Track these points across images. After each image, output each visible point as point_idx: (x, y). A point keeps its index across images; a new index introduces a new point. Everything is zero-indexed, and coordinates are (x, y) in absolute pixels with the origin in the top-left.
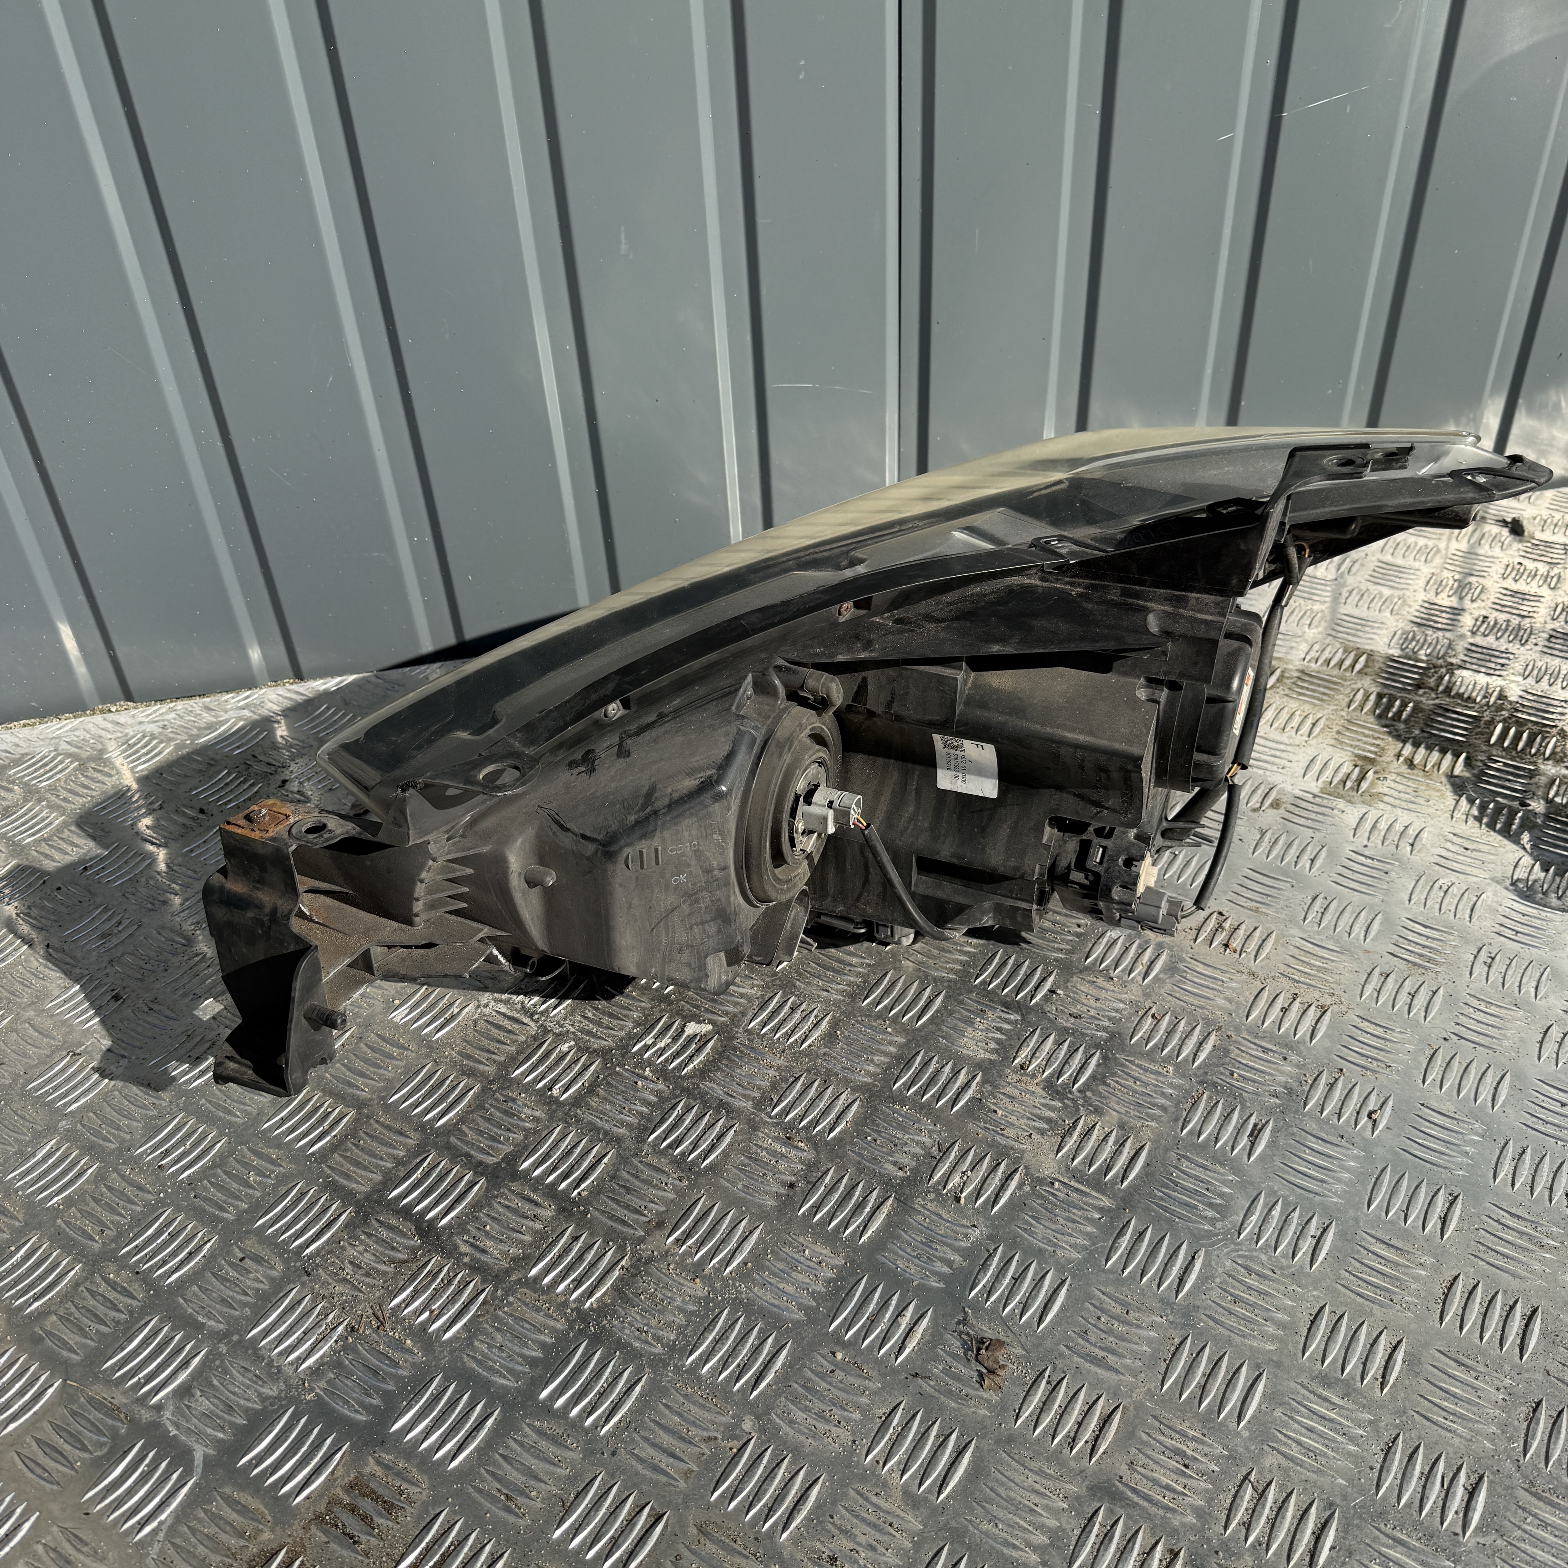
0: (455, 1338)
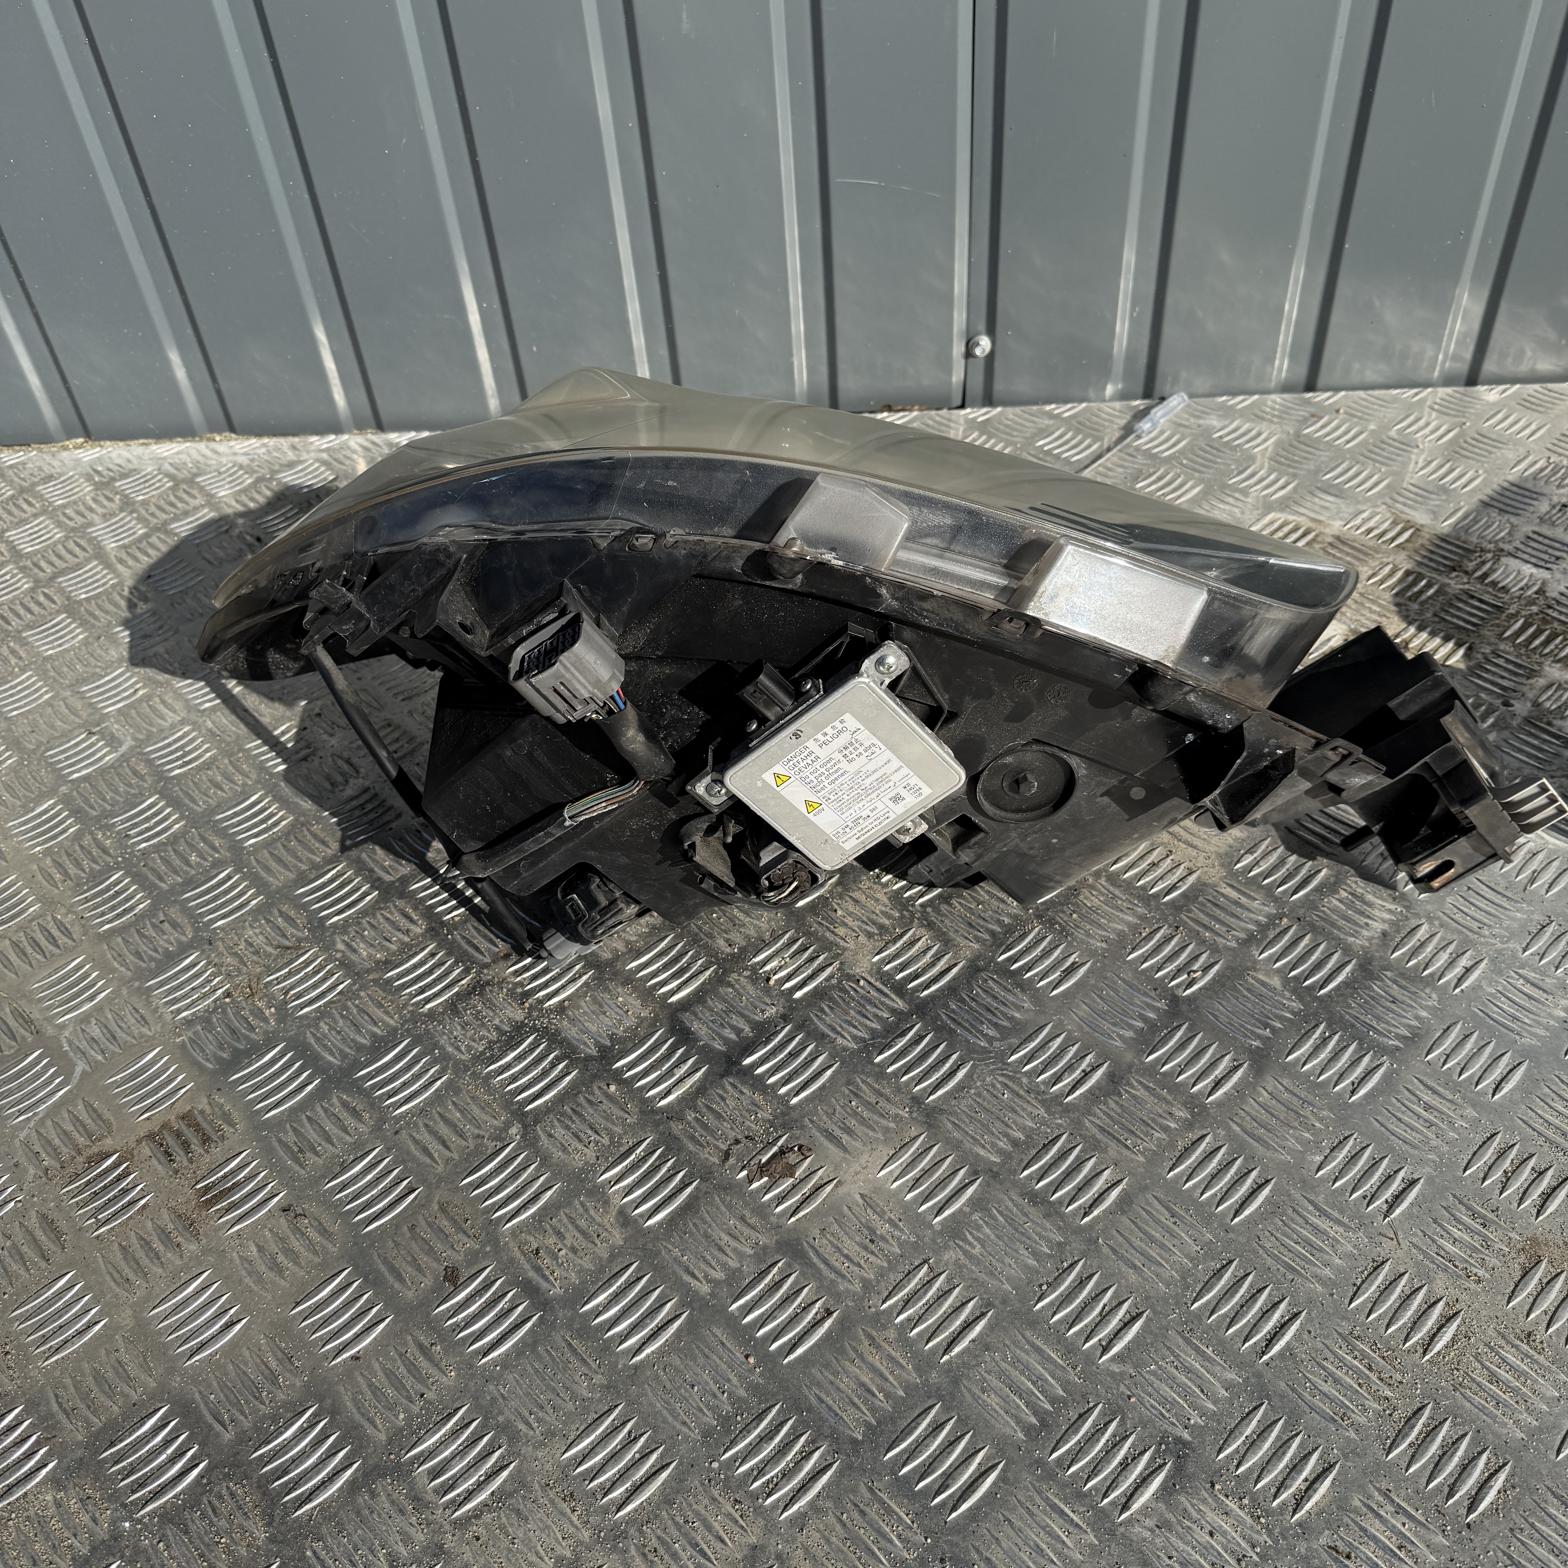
0: (306, 1016)
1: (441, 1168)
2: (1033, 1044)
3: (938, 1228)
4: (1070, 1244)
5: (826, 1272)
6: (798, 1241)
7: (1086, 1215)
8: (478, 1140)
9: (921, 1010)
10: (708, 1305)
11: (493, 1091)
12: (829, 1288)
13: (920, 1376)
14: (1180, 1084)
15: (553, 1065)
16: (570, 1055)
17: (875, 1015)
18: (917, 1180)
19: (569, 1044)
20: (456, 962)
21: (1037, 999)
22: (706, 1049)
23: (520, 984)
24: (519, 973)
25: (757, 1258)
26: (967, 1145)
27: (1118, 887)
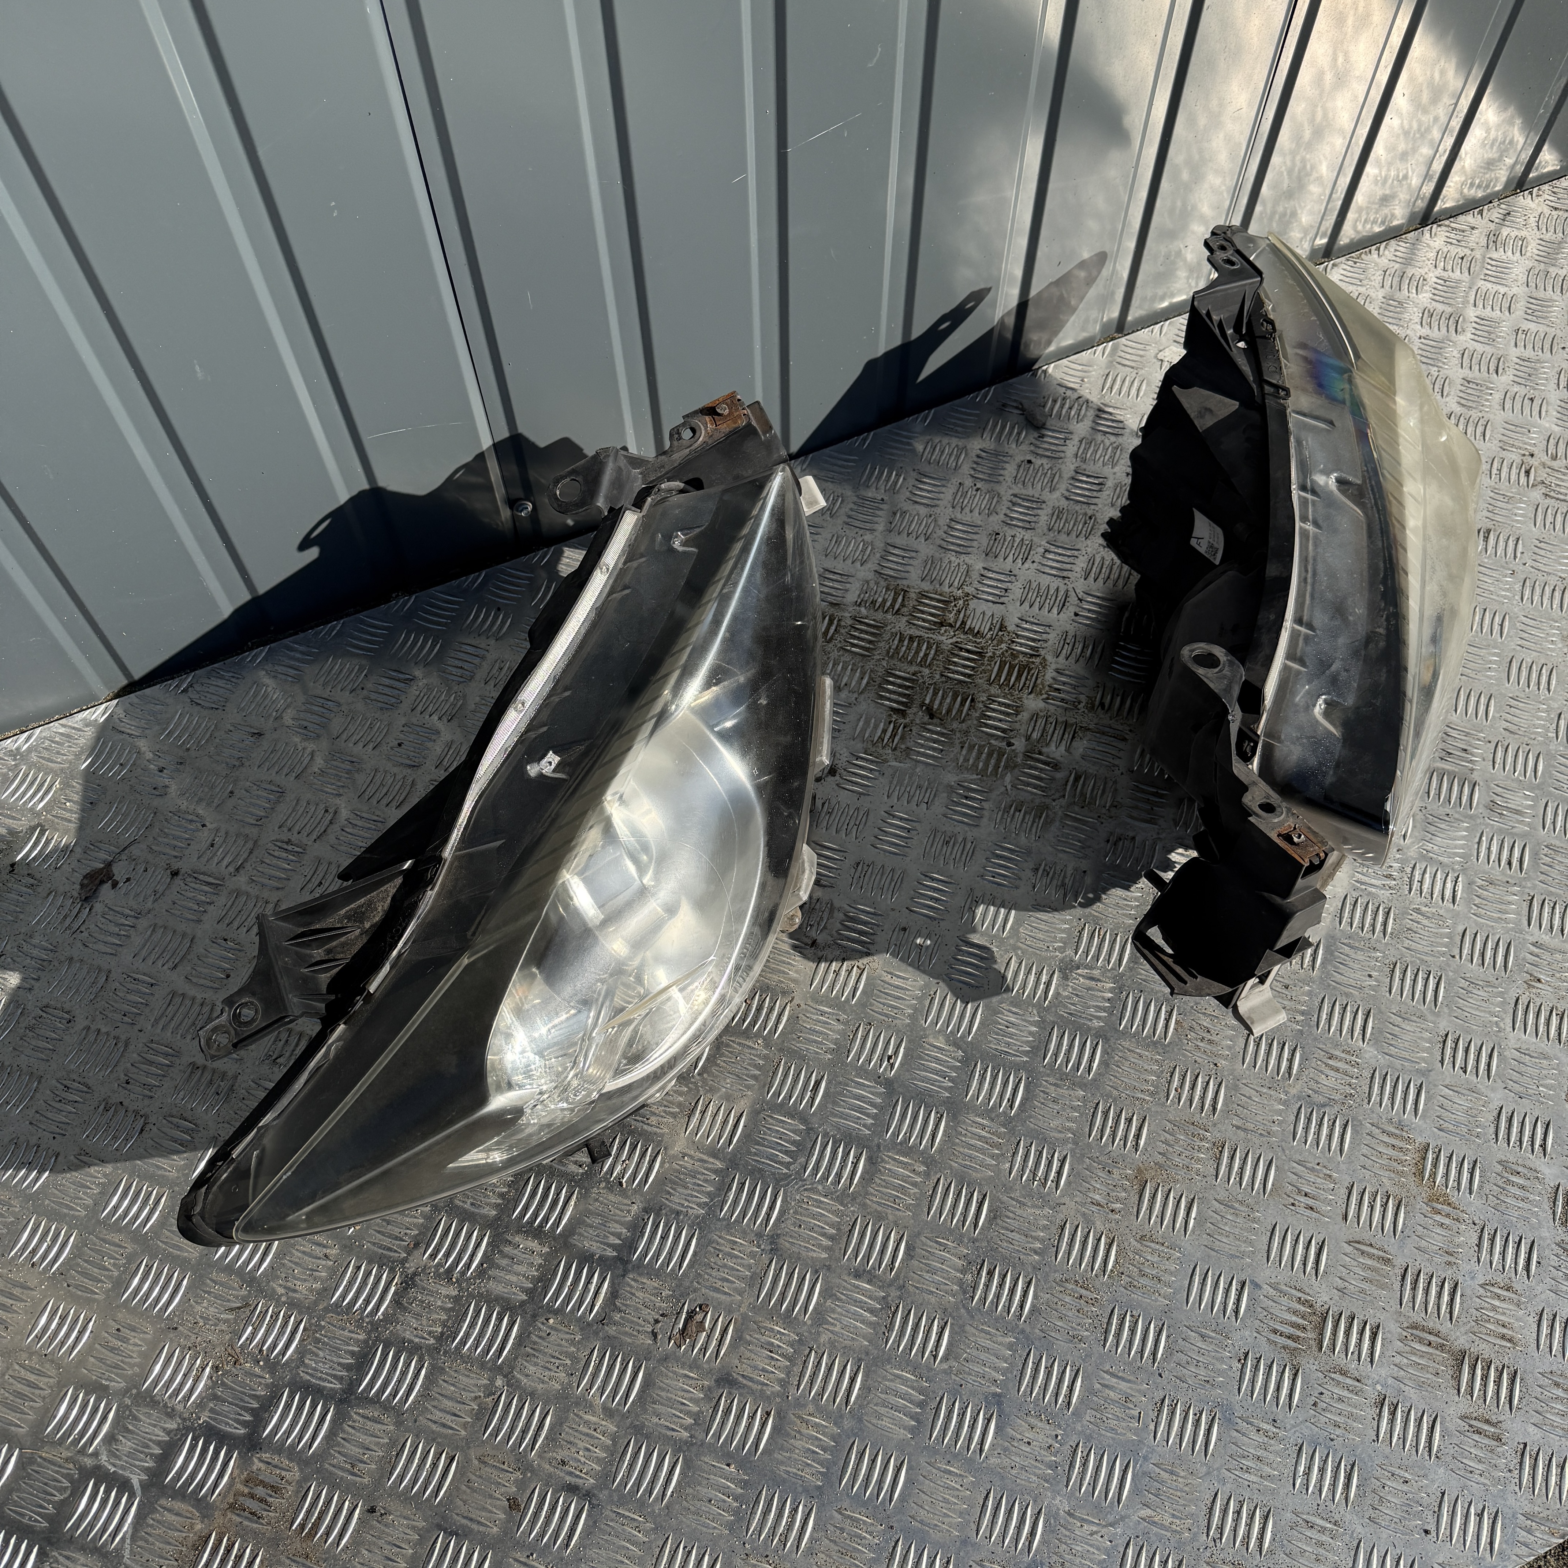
1: (463, 1433)
2: (815, 1157)
3: (809, 1322)
4: (889, 1295)
5: (755, 1386)
6: (729, 1374)
7: (892, 1270)
8: (478, 1401)
9: (734, 1163)
10: (692, 1444)
11: (468, 1359)
12: (761, 1397)
13: (839, 1428)
14: (912, 1147)
15: (500, 1320)
16: (508, 1307)
17: (706, 1181)
18: (783, 1294)
19: (502, 1298)
20: (380, 1267)
21: (804, 1120)
22: (602, 1260)
23: (440, 1265)
24: (433, 1256)
25: (708, 1398)
26: (804, 1254)
27: (821, 1003)
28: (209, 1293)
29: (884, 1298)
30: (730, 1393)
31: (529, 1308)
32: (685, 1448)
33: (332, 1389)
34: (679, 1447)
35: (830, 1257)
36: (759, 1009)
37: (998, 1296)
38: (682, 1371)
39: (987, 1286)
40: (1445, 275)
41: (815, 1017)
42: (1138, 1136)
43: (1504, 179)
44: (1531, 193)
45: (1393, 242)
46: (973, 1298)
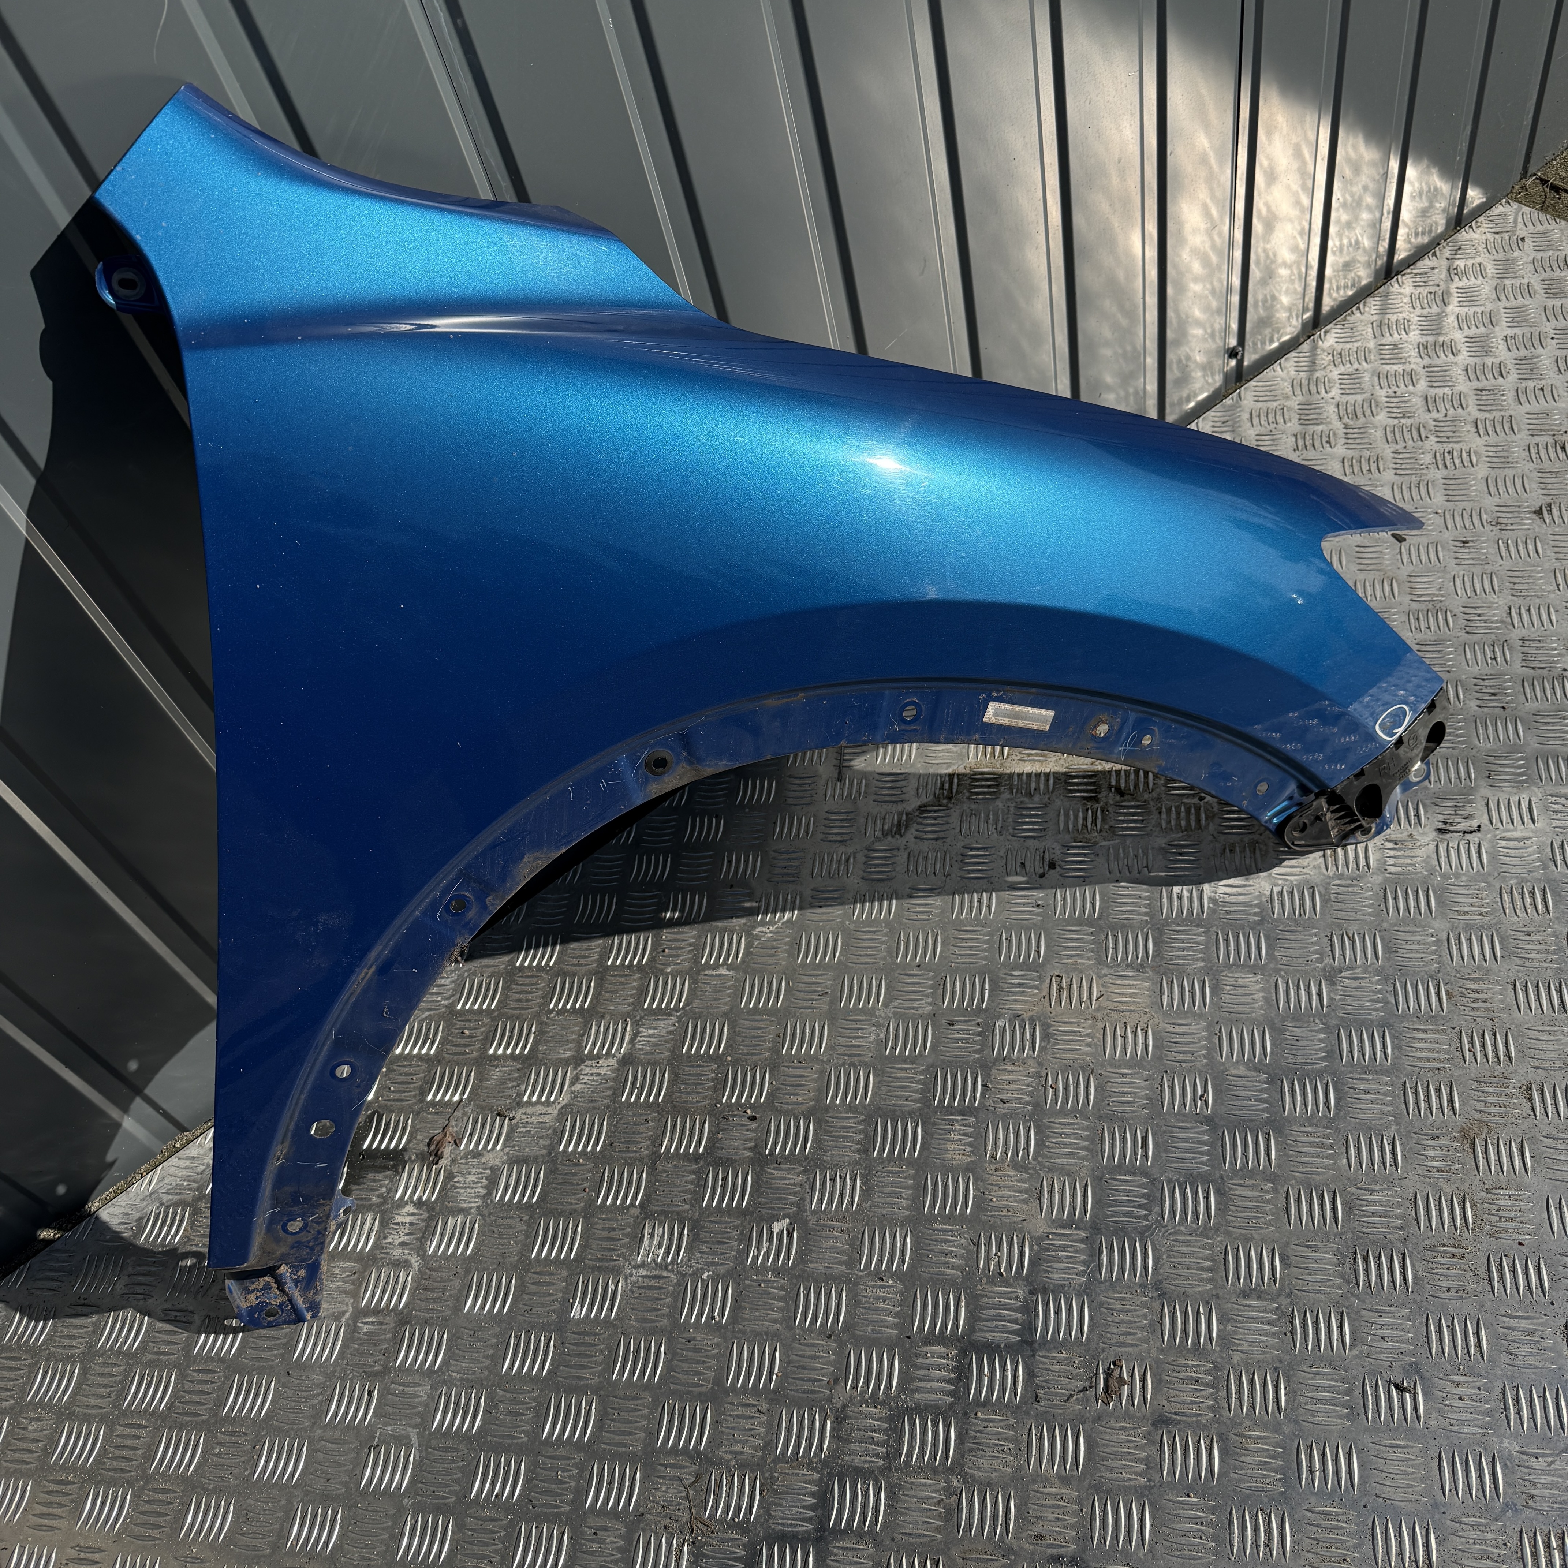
1: (939, 1536)
2: (1167, 1203)
3: (1218, 1349)
4: (1281, 1305)
5: (1189, 1420)
6: (1161, 1415)
7: (1275, 1281)
8: (942, 1505)
9: (1095, 1228)
10: (1152, 1487)
11: (919, 1470)
12: (1199, 1428)
13: (1280, 1434)
14: (1253, 1169)
15: (935, 1426)
16: (939, 1413)
17: (1076, 1252)
18: (1185, 1332)
19: (931, 1406)
20: (810, 1409)
21: (1145, 1173)
22: (1009, 1347)
23: (864, 1391)
24: (855, 1387)
25: (1151, 1442)
26: (1190, 1290)
27: (1120, 1067)
28: (663, 1477)
29: (1277, 1308)
30: (1169, 1432)
31: (957, 1407)
32: (1147, 1493)
33: (806, 1532)
34: (1141, 1493)
35: (1215, 1287)
36: (1066, 1088)
37: (1380, 1276)
38: (1118, 1425)
39: (1367, 1270)
40: (1425, 312)
41: (1119, 1080)
42: (1451, 1101)
43: (1444, 221)
44: (1471, 227)
45: (1369, 300)
46: (1358, 1284)
